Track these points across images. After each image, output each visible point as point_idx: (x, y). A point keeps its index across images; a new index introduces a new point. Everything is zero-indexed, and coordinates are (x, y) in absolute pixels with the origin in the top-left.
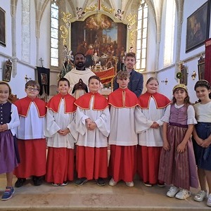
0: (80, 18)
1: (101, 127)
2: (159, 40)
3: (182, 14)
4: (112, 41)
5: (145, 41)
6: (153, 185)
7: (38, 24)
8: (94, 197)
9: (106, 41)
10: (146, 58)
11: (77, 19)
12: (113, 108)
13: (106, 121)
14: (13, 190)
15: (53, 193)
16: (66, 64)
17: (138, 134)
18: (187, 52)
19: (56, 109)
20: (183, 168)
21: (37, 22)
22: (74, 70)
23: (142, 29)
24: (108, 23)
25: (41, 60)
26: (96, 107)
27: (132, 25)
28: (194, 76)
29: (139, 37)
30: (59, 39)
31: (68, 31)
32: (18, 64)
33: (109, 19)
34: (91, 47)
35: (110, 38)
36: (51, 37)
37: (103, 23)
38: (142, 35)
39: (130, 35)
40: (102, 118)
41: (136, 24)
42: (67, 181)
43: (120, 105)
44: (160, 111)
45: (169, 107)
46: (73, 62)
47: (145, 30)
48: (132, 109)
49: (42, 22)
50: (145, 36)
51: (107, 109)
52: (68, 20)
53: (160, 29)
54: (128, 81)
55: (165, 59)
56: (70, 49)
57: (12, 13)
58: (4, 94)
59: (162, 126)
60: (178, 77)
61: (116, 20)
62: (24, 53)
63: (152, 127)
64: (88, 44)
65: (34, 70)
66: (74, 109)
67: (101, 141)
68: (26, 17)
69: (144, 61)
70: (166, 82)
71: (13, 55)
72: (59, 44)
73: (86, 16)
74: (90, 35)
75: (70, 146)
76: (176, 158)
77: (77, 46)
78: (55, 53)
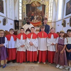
0: (29, 3)
1: (35, 45)
2: (57, 11)
3: (65, 2)
4: (40, 11)
5: (51, 11)
6: (52, 64)
7: (15, 5)
8: (32, 68)
9: (38, 11)
10: (52, 17)
11: (28, 3)
12: (39, 38)
13: (36, 43)
14: (6, 65)
15: (19, 66)
16: (24, 19)
17: (47, 47)
18: (66, 15)
19: (20, 38)
20: (62, 59)
21: (14, 4)
22: (26, 24)
23: (51, 6)
24: (39, 5)
25: (16, 18)
26: (33, 38)
27: (47, 5)
28: (68, 24)
29: (50, 9)
30: (22, 10)
31: (25, 7)
32: (8, 19)
33: (39, 3)
34: (33, 13)
35: (39, 10)
36: (19, 9)
37: (37, 5)
38: (51, 9)
39: (46, 9)
40: (35, 42)
41: (49, 5)
42: (24, 62)
43: (41, 37)
44: (55, 39)
45: (58, 38)
46: (27, 18)
47: (52, 7)
48: (45, 39)
49: (16, 4)
50: (52, 9)
51: (37, 38)
52: (25, 4)
53: (57, 7)
54: (44, 29)
55: (58, 17)
56: (26, 14)
57: (6, 1)
58: (2, 34)
59: (56, 44)
60: (62, 25)
61: (42, 3)
62: (10, 15)
63: (52, 45)
64: (32, 12)
65: (13, 21)
66: (26, 38)
67: (35, 49)
68: (11, 3)
69: (51, 18)
70: (59, 25)
71: (6, 16)
72: (22, 12)
73: (31, 2)
74: (32, 9)
75: (25, 51)
76: (60, 56)
77: (28, 13)
78: (20, 15)
